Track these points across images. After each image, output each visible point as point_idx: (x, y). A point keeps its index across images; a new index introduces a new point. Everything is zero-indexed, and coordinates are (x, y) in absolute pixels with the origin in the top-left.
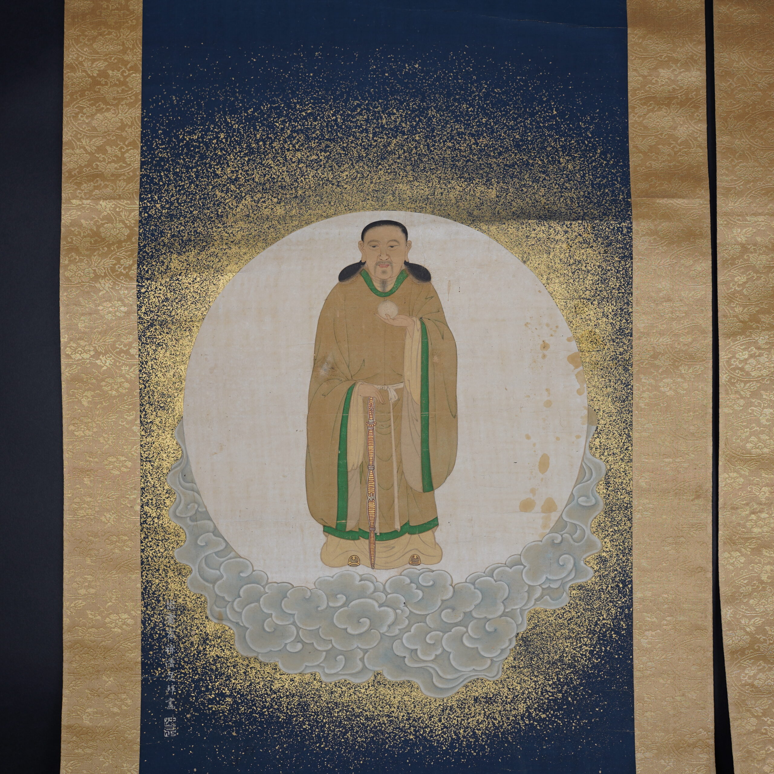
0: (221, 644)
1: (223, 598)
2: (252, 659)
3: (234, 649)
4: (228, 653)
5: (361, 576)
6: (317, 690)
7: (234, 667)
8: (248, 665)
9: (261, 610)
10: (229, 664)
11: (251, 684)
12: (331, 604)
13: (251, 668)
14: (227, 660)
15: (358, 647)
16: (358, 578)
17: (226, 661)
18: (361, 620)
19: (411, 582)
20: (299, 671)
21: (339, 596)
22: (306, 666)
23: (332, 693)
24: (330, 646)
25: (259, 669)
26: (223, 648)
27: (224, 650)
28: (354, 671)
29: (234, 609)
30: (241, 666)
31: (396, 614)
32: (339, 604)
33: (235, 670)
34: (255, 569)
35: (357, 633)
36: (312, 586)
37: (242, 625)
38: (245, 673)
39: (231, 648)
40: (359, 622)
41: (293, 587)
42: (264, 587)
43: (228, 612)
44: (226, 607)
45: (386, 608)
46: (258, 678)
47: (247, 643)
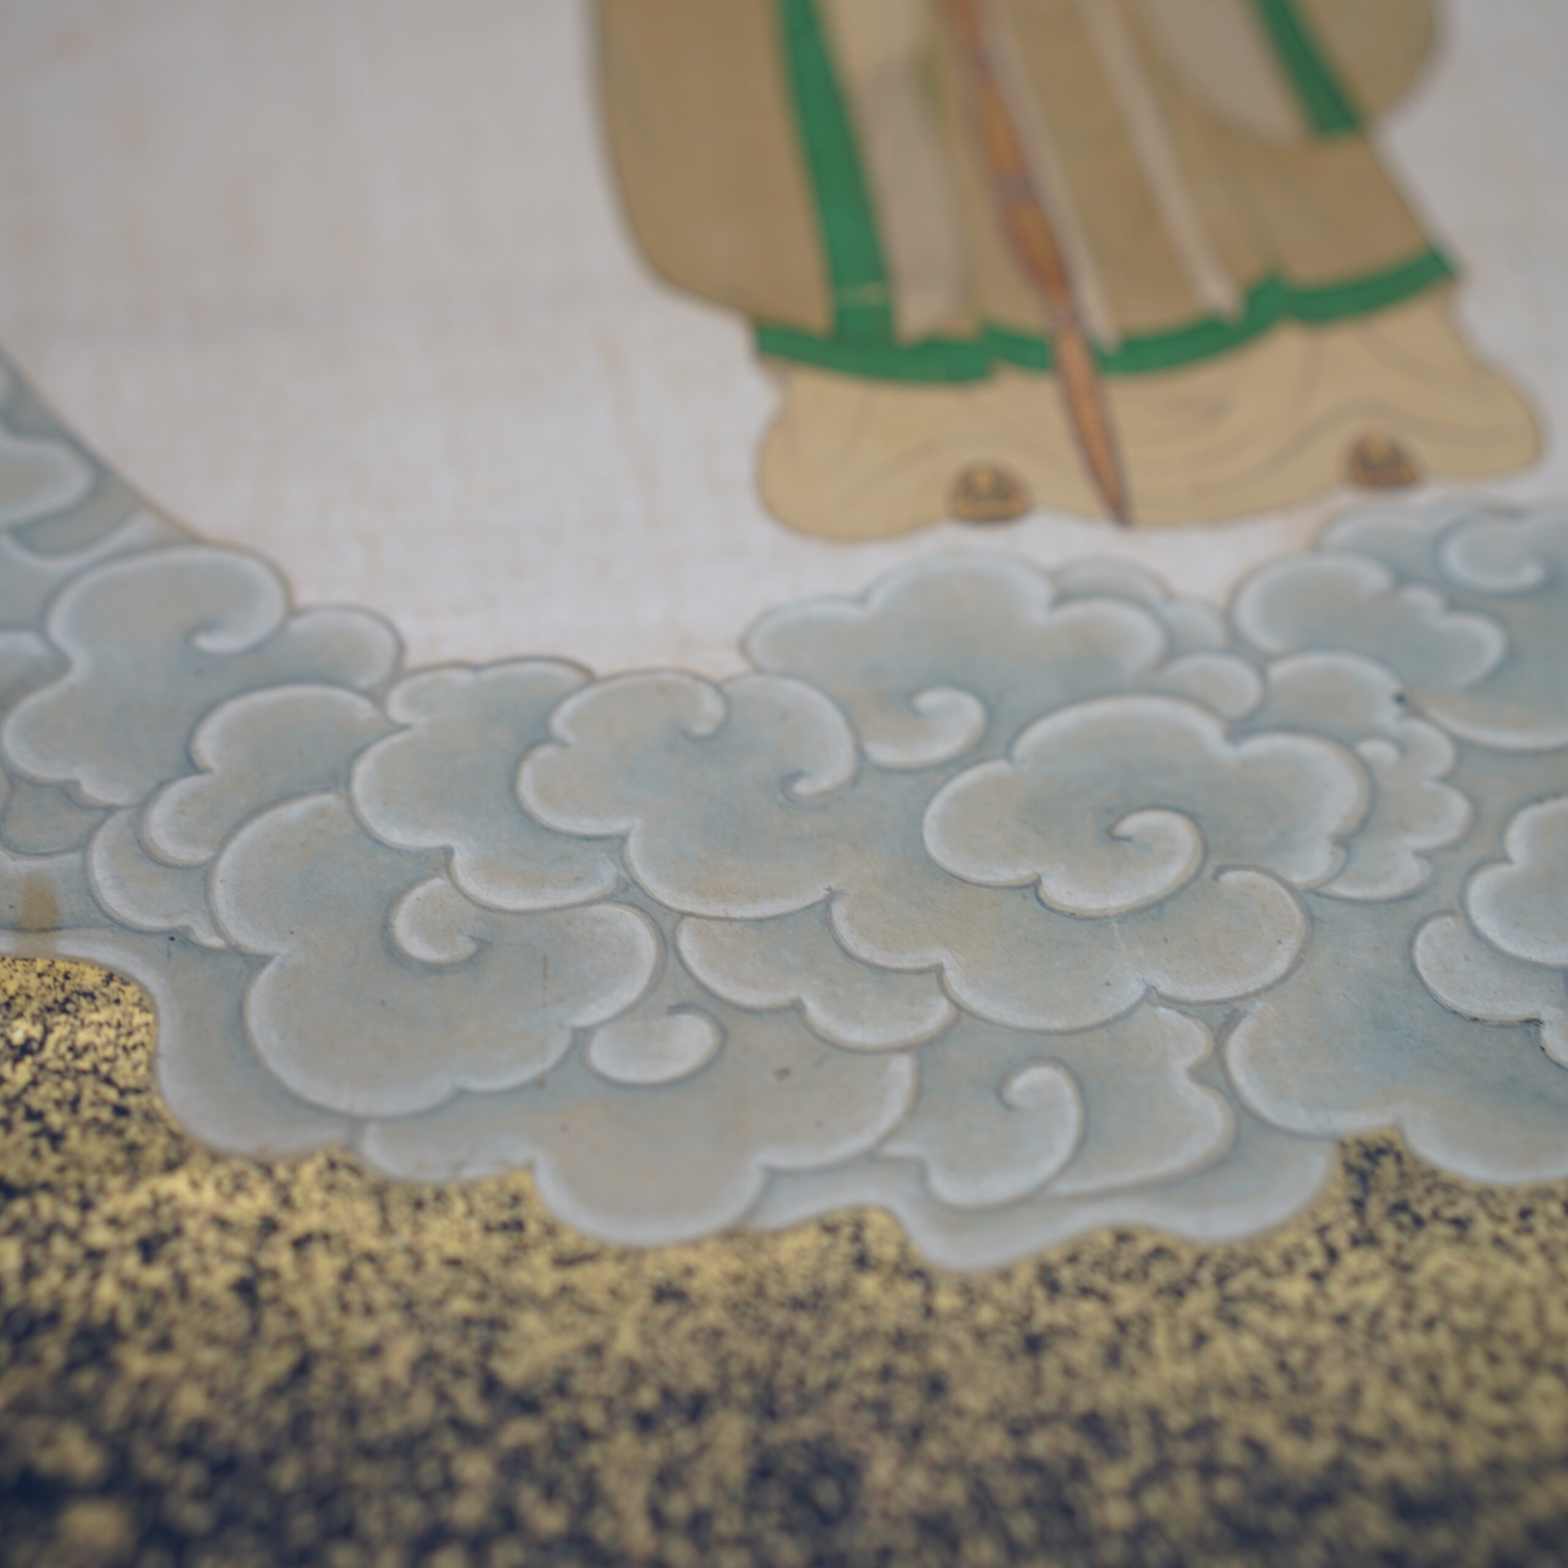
0: (41, 1098)
1: (67, 792)
2: (308, 1172)
3: (150, 1117)
4: (97, 1149)
5: (1053, 575)
6: (901, 1340)
7: (148, 1249)
8: (269, 1226)
9: (366, 832)
10: (99, 1236)
11: (302, 1369)
12: (884, 753)
13: (300, 1244)
14: (86, 1205)
15: (1152, 996)
16: (1039, 592)
17: (71, 1216)
18: (1131, 825)
19: (1402, 578)
20: (724, 1215)
21: (928, 701)
22: (773, 1176)
23: (1034, 1345)
24: (938, 1013)
25: (369, 1241)
26: (56, 1119)
27: (56, 1139)
28: (1173, 1163)
29: (147, 853)
30: (211, 1237)
31: (1366, 768)
32: (941, 749)
33: (157, 1276)
34: (305, 596)
35: (1119, 900)
36: (729, 664)
37: (216, 942)
38: (245, 1289)
39: (121, 1111)
40: (1111, 836)
41: (589, 677)
42: (376, 697)
43: (101, 875)
44: (83, 846)
45: (1281, 742)
46: (369, 1310)
47: (255, 1061)
